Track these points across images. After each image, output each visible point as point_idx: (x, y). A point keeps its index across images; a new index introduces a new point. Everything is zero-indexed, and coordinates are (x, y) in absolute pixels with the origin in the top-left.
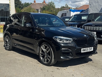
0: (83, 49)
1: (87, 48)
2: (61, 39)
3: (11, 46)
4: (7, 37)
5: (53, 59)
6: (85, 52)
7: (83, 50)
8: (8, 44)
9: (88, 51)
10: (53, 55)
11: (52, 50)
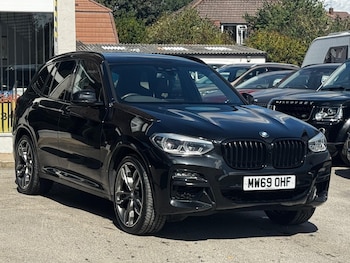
0: (251, 178)
1: (266, 177)
2: (176, 144)
3: (36, 176)
4: (24, 145)
5: (149, 210)
6: (260, 188)
7: (250, 183)
8: (27, 171)
9: (273, 187)
10: (150, 195)
11: (146, 178)
